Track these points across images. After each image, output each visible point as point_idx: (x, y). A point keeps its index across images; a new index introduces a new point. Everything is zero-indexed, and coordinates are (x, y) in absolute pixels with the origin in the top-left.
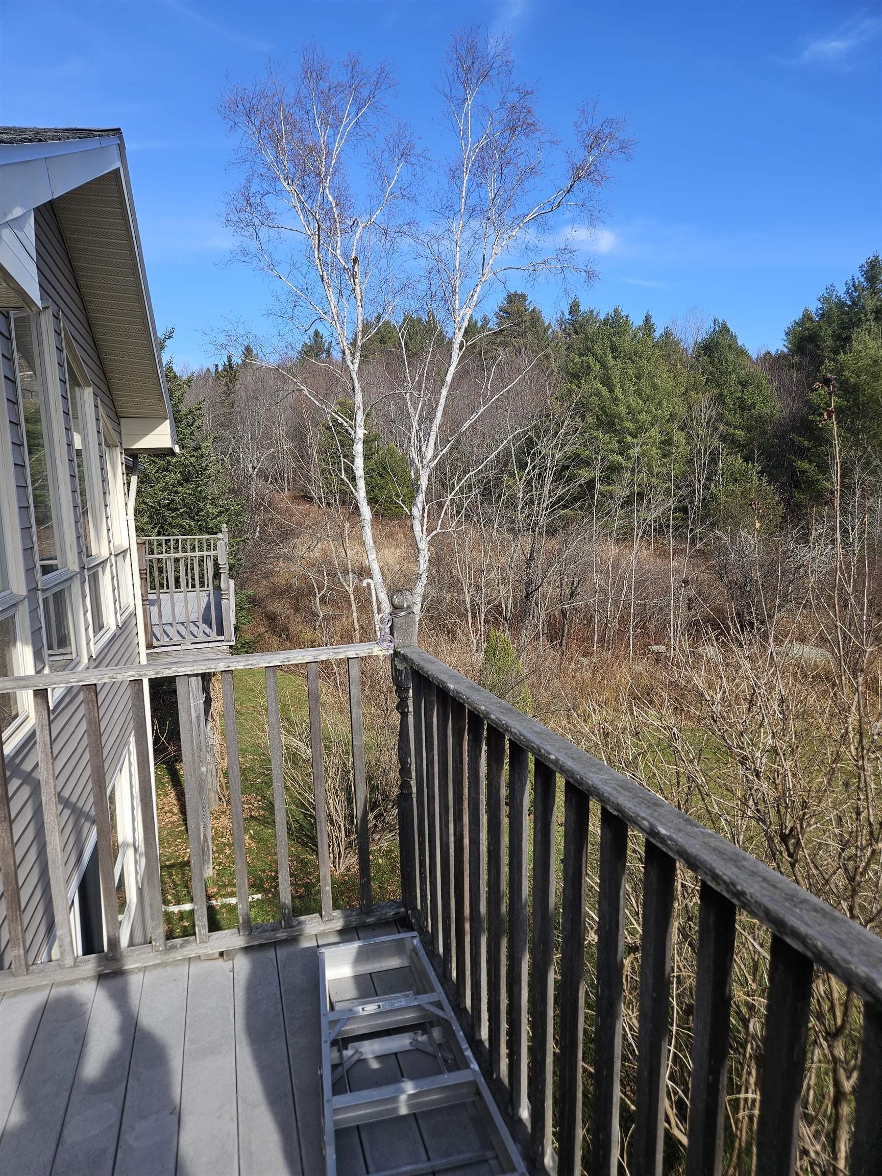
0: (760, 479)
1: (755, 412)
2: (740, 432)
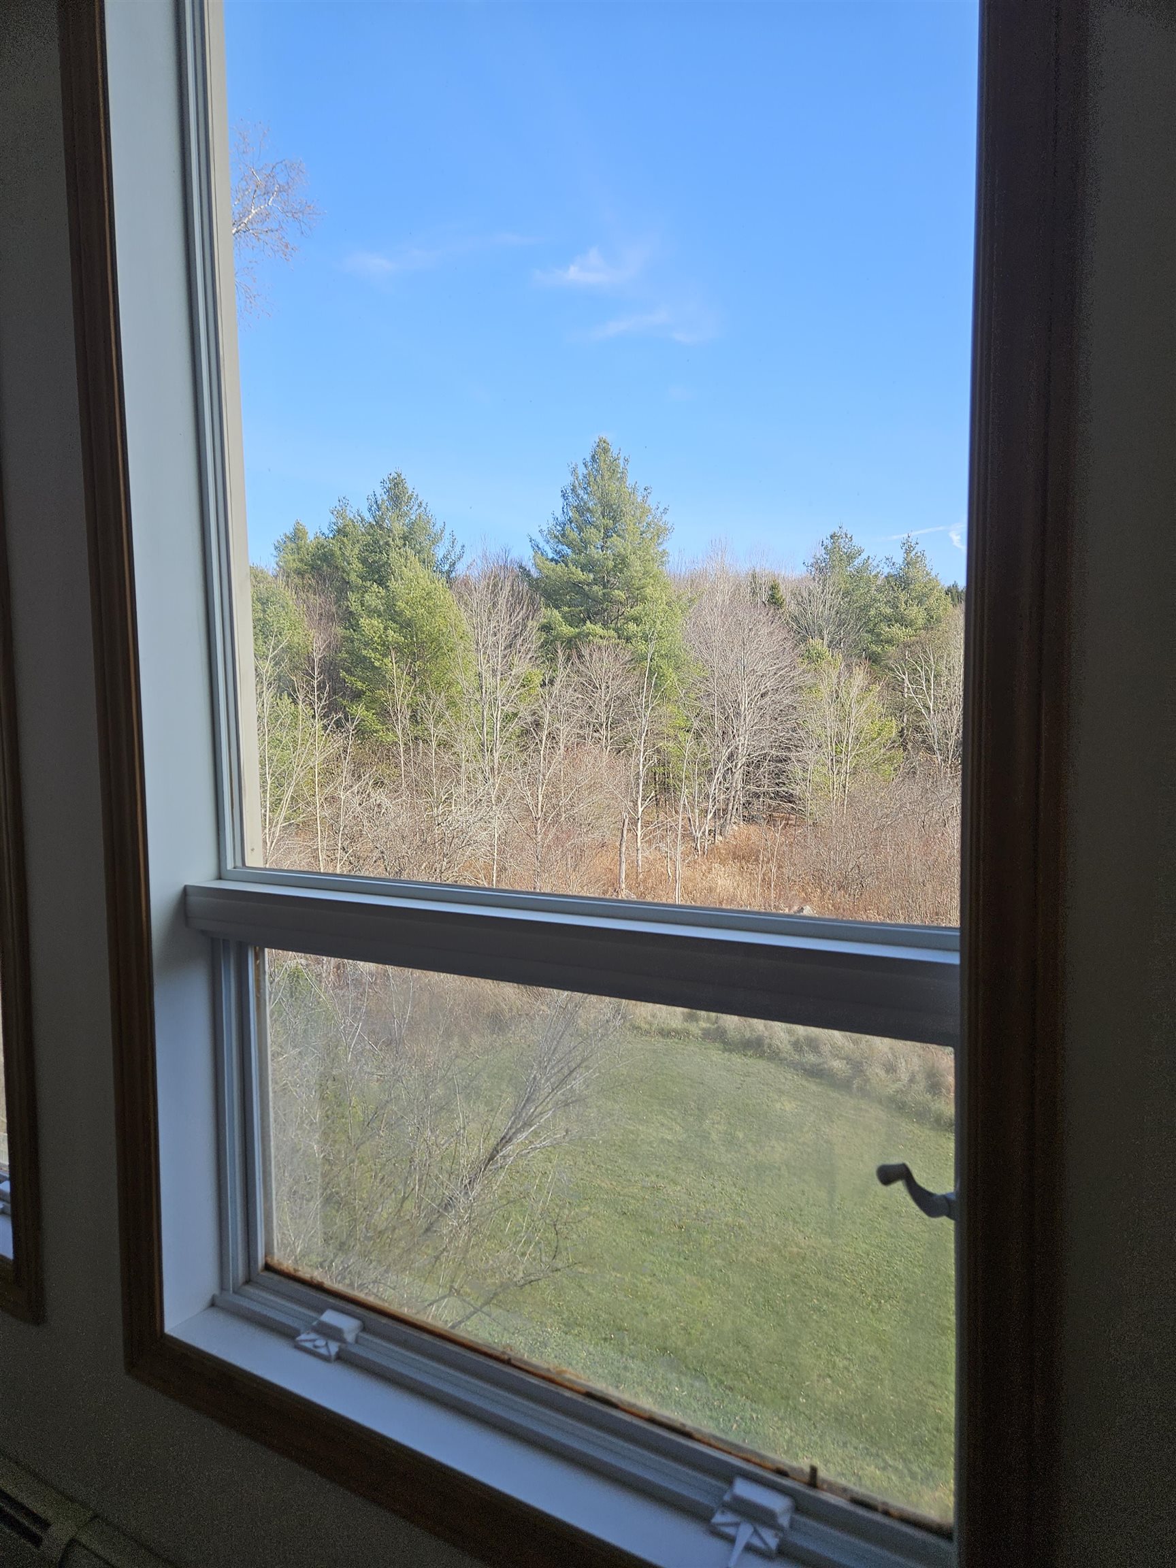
1: (283, 639)
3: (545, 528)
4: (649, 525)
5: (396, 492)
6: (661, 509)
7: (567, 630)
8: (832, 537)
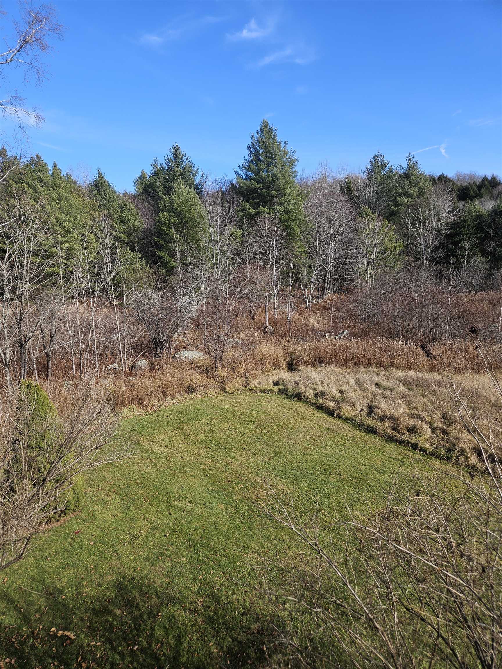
0: (141, 262)
1: (131, 224)
2: (123, 235)
3: (241, 165)
4: (287, 159)
5: (176, 153)
6: (293, 151)
7: (252, 211)
8: (374, 157)
